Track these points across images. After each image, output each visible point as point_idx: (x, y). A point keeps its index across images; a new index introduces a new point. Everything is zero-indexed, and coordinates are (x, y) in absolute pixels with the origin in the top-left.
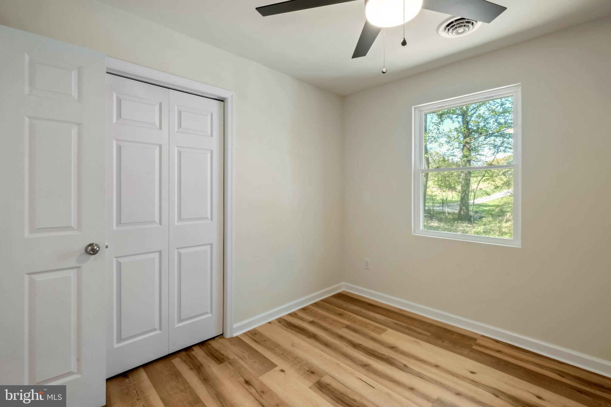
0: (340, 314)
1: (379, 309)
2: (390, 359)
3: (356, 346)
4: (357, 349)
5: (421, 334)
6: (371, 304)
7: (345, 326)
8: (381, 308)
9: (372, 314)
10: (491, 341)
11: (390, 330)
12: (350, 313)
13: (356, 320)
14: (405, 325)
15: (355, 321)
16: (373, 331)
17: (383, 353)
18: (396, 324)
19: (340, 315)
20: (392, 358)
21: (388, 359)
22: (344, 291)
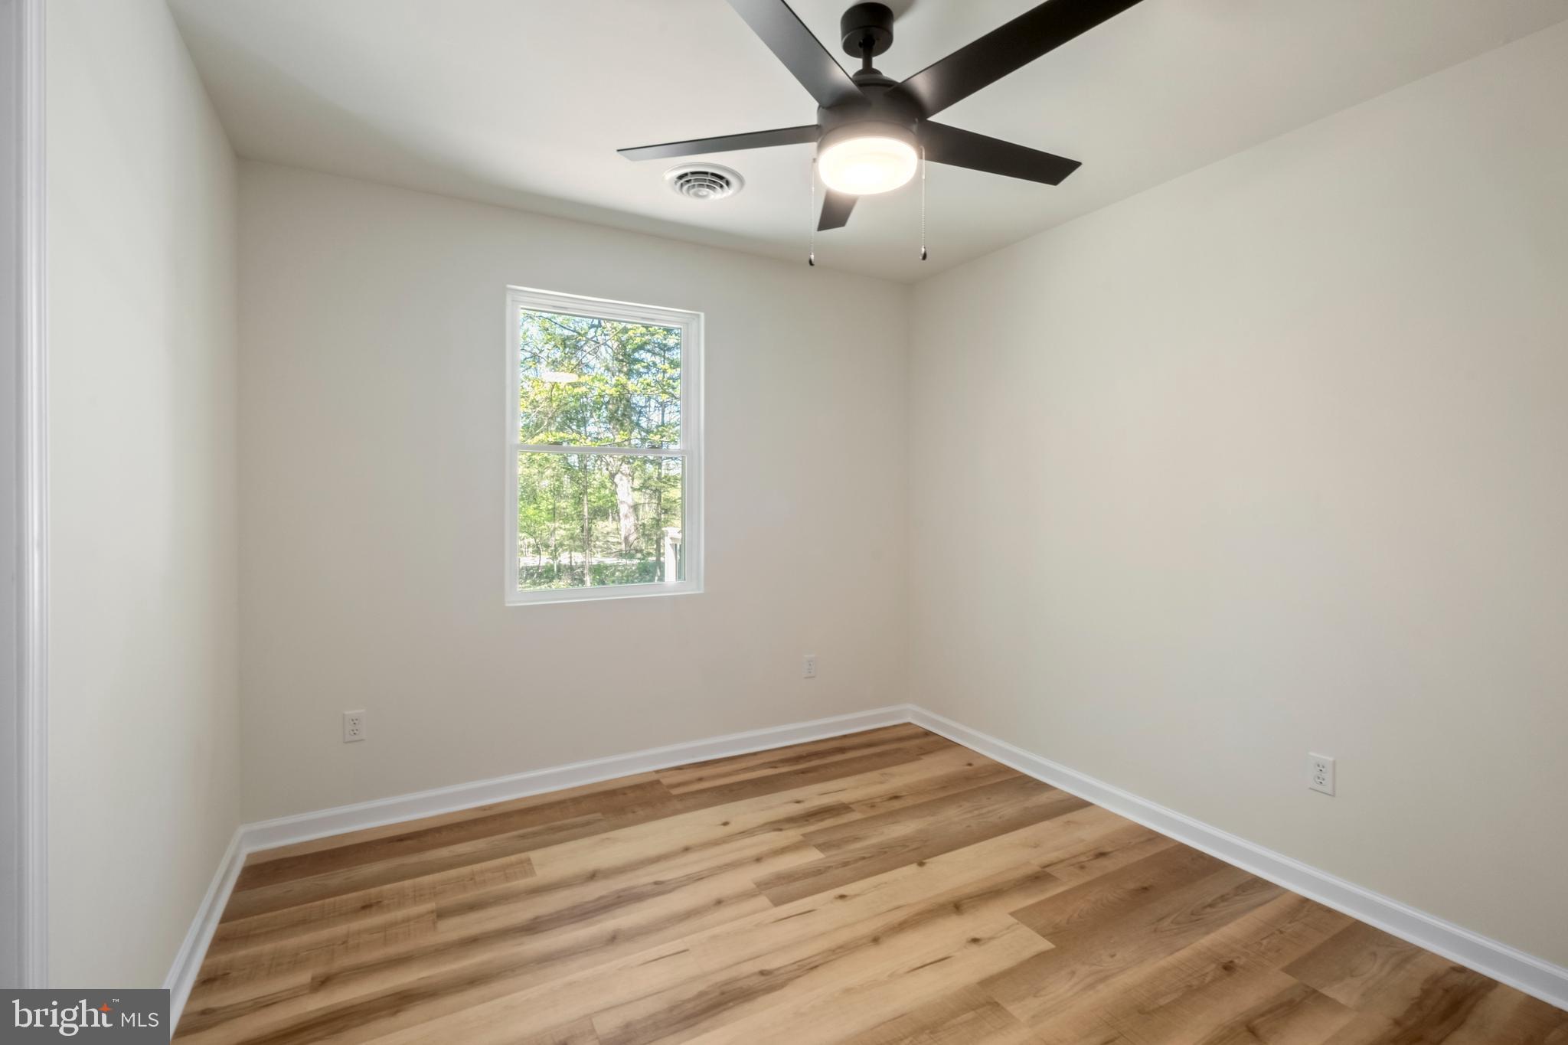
0: (364, 908)
1: (437, 835)
2: (622, 894)
3: (533, 927)
4: (546, 930)
5: (588, 823)
6: (401, 835)
7: (434, 916)
8: (438, 830)
9: (444, 852)
10: (671, 772)
11: (535, 855)
12: (388, 886)
13: (435, 888)
14: (540, 827)
15: (434, 892)
16: (507, 879)
17: (597, 895)
18: (523, 837)
19: (367, 907)
20: (624, 890)
21: (619, 897)
22: (249, 856)
